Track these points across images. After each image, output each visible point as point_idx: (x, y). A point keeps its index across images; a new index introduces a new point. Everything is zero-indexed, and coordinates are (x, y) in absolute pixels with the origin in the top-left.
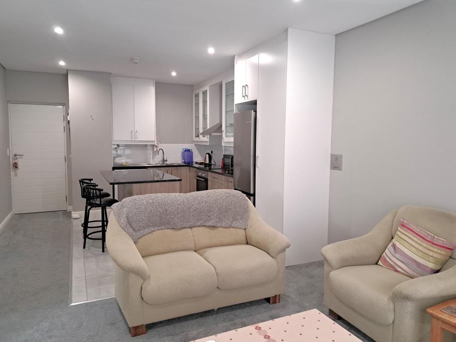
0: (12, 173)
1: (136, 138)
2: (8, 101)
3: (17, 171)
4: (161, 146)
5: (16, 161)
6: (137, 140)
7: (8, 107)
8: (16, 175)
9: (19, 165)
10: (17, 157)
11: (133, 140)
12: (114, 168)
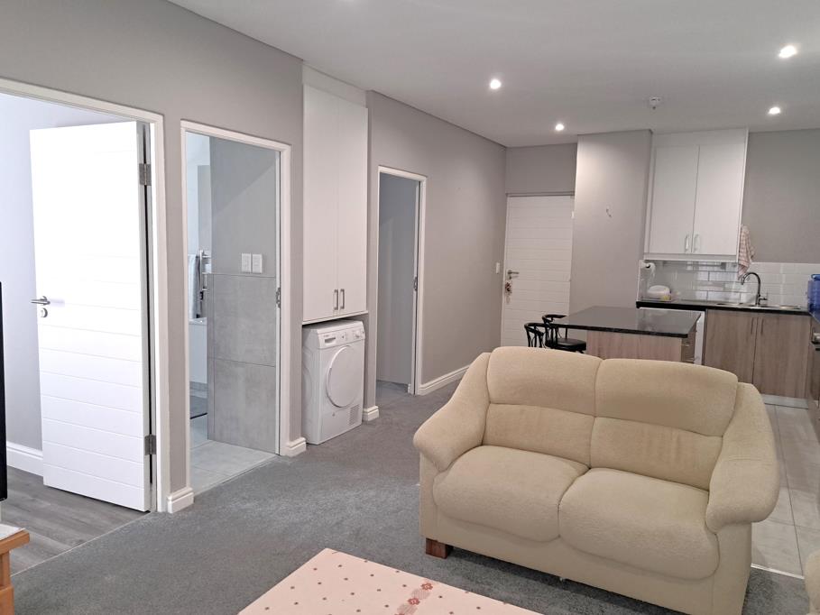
0: (504, 299)
1: (695, 249)
2: (507, 194)
3: (510, 297)
4: (754, 266)
5: (509, 282)
6: (697, 252)
7: (506, 201)
8: (508, 302)
9: (513, 288)
10: (512, 275)
11: (689, 252)
12: (639, 304)
